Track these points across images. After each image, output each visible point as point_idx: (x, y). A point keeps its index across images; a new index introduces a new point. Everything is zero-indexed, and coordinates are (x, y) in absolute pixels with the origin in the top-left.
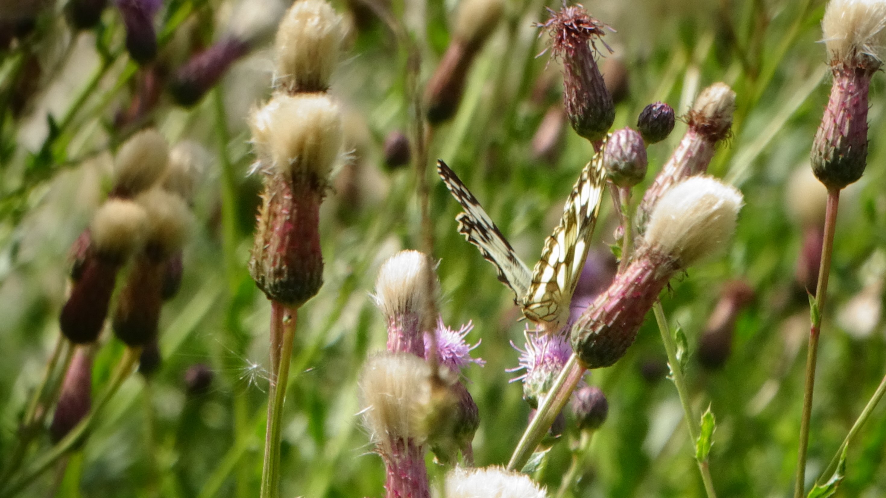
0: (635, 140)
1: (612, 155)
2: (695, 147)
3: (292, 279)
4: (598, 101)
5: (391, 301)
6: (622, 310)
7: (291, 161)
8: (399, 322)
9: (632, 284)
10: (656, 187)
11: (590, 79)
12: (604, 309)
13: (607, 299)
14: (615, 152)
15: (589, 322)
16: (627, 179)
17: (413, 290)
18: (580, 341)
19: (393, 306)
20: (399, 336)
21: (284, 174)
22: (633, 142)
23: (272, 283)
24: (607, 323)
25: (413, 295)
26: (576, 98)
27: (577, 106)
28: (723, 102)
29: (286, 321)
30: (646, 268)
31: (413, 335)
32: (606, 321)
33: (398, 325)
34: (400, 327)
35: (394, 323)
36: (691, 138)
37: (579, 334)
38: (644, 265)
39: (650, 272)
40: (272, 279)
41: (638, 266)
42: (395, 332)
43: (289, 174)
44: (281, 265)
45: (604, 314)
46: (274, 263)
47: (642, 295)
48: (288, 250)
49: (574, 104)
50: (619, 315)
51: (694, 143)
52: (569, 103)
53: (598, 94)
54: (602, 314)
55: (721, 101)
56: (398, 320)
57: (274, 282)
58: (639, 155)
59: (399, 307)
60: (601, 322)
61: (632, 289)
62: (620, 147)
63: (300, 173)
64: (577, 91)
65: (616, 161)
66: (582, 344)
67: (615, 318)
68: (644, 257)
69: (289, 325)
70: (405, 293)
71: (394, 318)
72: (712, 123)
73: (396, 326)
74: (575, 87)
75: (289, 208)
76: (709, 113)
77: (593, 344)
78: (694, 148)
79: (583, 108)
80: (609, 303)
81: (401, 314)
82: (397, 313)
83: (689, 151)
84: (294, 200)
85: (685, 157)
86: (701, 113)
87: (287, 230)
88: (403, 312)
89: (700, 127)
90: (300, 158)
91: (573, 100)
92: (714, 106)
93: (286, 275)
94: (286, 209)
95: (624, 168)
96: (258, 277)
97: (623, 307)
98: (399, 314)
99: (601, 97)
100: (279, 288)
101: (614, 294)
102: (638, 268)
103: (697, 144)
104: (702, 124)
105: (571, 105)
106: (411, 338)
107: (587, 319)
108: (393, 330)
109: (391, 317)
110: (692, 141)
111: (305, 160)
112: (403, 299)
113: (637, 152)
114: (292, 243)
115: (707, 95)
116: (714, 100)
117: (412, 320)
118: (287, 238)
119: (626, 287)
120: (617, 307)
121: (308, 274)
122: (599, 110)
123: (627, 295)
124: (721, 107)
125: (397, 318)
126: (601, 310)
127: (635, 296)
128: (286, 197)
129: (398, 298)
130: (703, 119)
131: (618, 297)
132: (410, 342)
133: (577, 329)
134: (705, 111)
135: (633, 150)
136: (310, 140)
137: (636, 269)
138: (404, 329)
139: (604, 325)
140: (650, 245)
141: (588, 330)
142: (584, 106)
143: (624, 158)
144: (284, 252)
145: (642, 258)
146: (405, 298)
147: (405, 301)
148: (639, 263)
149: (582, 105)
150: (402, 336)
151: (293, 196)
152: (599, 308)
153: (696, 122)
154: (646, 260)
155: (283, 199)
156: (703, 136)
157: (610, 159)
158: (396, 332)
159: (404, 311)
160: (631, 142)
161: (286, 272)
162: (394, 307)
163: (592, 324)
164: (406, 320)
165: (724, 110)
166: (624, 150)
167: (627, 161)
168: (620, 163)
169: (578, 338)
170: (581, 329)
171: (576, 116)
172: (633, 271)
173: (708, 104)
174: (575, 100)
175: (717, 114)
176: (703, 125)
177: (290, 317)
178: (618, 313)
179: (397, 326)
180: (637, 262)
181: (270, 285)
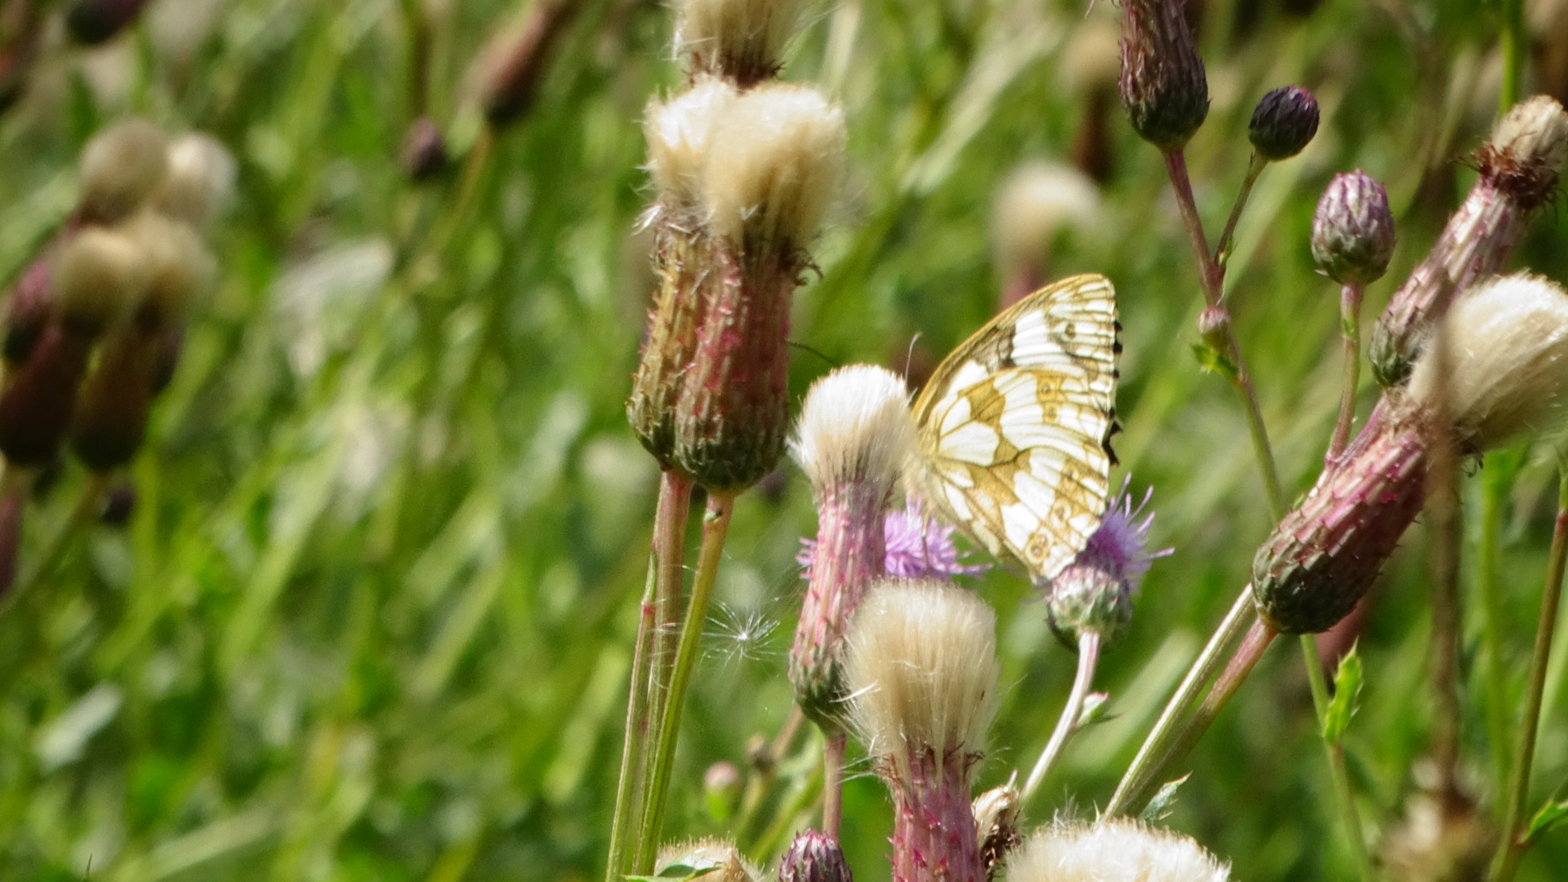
0: (1375, 197)
1: (1331, 223)
2: (1492, 216)
3: (731, 441)
4: (1185, 77)
5: (828, 457)
6: (1358, 525)
7: (747, 213)
8: (844, 497)
9: (1381, 477)
10: (1415, 290)
11: (1171, 37)
12: (1323, 522)
13: (1329, 503)
14: (1339, 216)
15: (1292, 546)
16: (1358, 270)
17: (872, 438)
18: (1273, 582)
19: (833, 468)
20: (842, 523)
21: (728, 239)
22: (1371, 200)
23: (690, 448)
24: (1326, 550)
25: (872, 448)
26: (1144, 70)
27: (1146, 85)
28: (1550, 132)
29: (712, 520)
30: (1409, 448)
31: (868, 523)
32: (1327, 545)
33: (841, 502)
34: (845, 507)
35: (832, 498)
36: (1483, 199)
37: (1270, 566)
38: (1405, 442)
39: (1417, 455)
40: (692, 439)
41: (1393, 443)
42: (834, 515)
43: (738, 239)
44: (711, 413)
45: (1323, 533)
46: (697, 410)
47: (1398, 499)
48: (726, 386)
49: (1140, 80)
50: (1352, 537)
51: (1490, 211)
52: (1130, 78)
53: (1185, 65)
54: (1319, 531)
55: (1545, 131)
56: (841, 492)
57: (695, 446)
58: (1381, 226)
59: (844, 469)
60: (1316, 546)
61: (1380, 486)
62: (1347, 208)
63: (762, 237)
64: (1146, 58)
65: (1339, 234)
66: (1277, 586)
67: (1344, 540)
68: (1406, 426)
69: (716, 528)
70: (857, 444)
71: (833, 490)
72: (1528, 172)
73: (836, 503)
74: (1144, 50)
75: (734, 304)
76: (1522, 154)
77: (1297, 589)
78: (1489, 220)
79: (1157, 91)
80: (1333, 511)
81: (847, 482)
82: (841, 479)
83: (1480, 225)
84: (744, 290)
85: (1472, 235)
86: (1507, 151)
87: (728, 347)
88: (850, 480)
89: (1503, 179)
90: (763, 209)
91: (1138, 73)
92: (1533, 139)
93: (719, 434)
94: (728, 305)
95: (1353, 249)
96: (647, 428)
97: (1362, 521)
98: (844, 481)
99: (1189, 72)
100: (704, 457)
101: (1342, 494)
102: (1393, 447)
103: (1495, 210)
104: (1509, 173)
105: (1134, 83)
106: (864, 527)
107: (1287, 541)
108: (831, 511)
109: (827, 486)
110: (1487, 205)
111: (771, 214)
112: (852, 453)
113: (1378, 219)
114: (735, 371)
115: (1518, 118)
116: (1531, 128)
117: (867, 494)
118: (727, 362)
119: (1367, 482)
120: (1350, 520)
121: (763, 434)
122: (1185, 94)
123: (1370, 498)
124: (1545, 143)
125: (840, 488)
126: (1317, 523)
127: (1385, 502)
128: (728, 281)
129: (844, 453)
130: (1511, 163)
131: (1352, 502)
132: (861, 535)
133: (1266, 557)
134: (1514, 148)
135: (1371, 215)
136: (786, 176)
137: (1388, 447)
138: (851, 511)
139: (1322, 553)
140: (1420, 405)
141: (1289, 562)
142: (1159, 86)
143: (1355, 231)
144: (718, 389)
145: (1401, 428)
146: (856, 452)
147: (855, 458)
148: (1394, 437)
149: (1154, 85)
150: (847, 523)
151: (744, 282)
152: (1313, 520)
153: (1496, 170)
154: (1409, 432)
155: (721, 286)
156: (1508, 196)
157: (1326, 229)
158: (836, 514)
159: (854, 476)
160: (1368, 199)
161: (720, 427)
162: (835, 467)
163: (1297, 549)
164: (857, 494)
165: (1549, 149)
166: (1355, 215)
167: (1359, 236)
168: (1347, 239)
169: (1269, 575)
170: (1276, 559)
171: (1142, 103)
172: (1382, 452)
173: (1521, 135)
174: (1141, 74)
175: (1537, 157)
176: (1511, 176)
177: (719, 514)
178: (1350, 531)
179: (839, 503)
180: (1391, 433)
181: (686, 449)
